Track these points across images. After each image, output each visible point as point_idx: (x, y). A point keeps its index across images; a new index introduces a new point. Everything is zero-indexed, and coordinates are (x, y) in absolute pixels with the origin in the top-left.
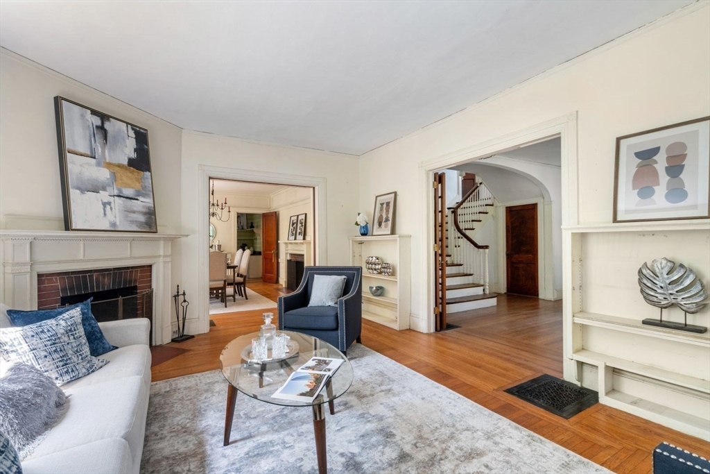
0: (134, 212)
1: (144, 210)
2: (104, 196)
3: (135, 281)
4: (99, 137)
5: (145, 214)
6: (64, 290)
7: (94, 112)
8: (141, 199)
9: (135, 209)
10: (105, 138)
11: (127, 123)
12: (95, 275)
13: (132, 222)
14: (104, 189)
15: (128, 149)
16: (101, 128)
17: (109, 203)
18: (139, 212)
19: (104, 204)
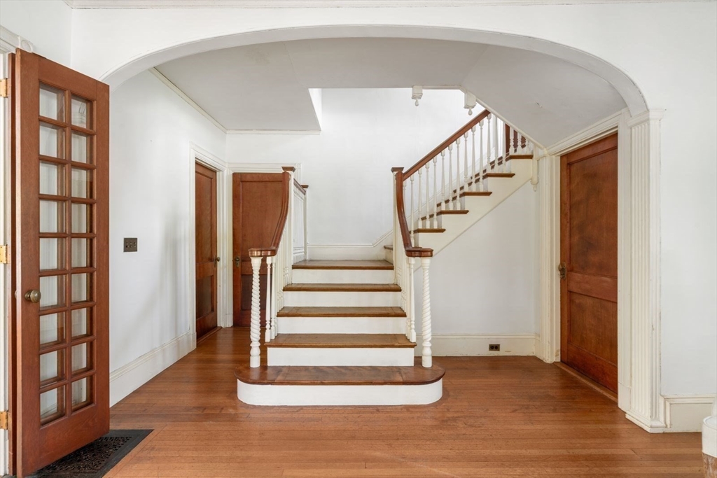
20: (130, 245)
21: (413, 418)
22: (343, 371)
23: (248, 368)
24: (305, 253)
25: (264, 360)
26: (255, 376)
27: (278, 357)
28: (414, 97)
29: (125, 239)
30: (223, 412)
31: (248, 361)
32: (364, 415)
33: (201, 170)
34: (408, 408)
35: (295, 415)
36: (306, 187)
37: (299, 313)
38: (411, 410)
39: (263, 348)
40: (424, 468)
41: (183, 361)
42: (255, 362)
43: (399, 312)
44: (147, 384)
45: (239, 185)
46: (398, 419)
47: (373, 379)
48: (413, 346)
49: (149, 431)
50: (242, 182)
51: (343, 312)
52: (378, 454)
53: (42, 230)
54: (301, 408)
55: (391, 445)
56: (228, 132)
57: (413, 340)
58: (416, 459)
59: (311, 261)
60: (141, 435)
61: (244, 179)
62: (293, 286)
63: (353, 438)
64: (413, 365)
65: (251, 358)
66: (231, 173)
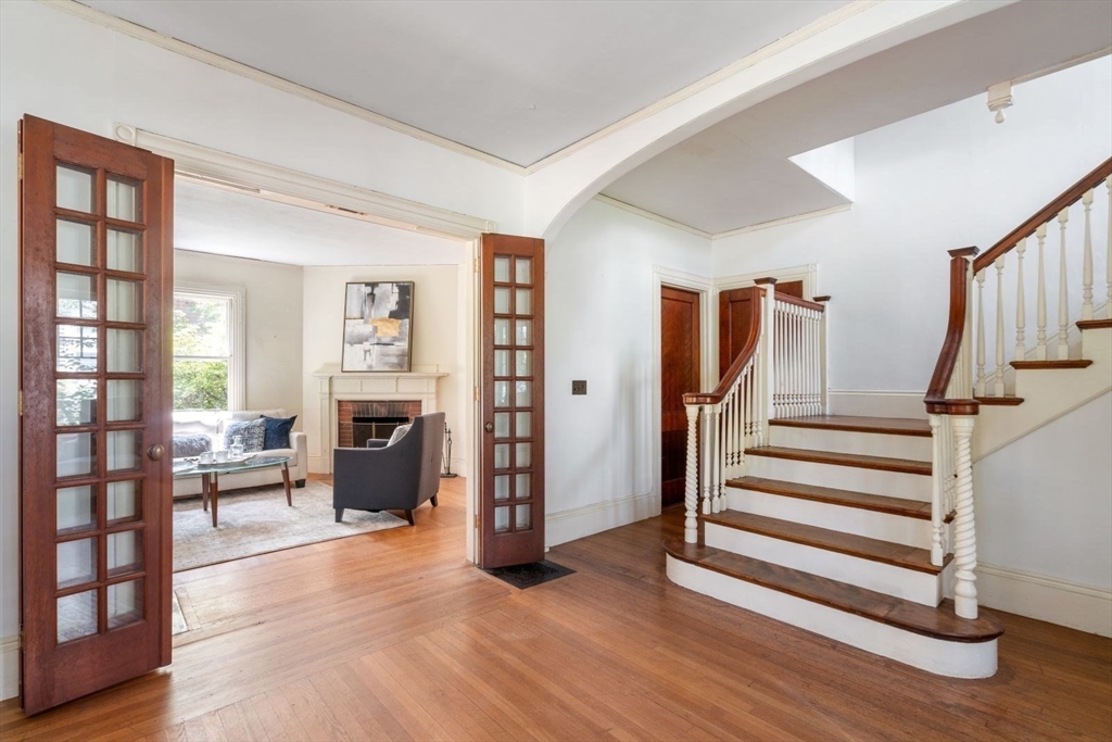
0: (388, 355)
1: (398, 353)
2: (366, 345)
3: (407, 413)
4: (368, 303)
5: (398, 356)
6: (354, 413)
7: (367, 284)
8: (397, 343)
9: (391, 353)
10: (373, 301)
11: (392, 283)
12: (375, 405)
13: (386, 364)
14: (367, 340)
15: (392, 303)
16: (372, 295)
17: (369, 351)
18: (393, 355)
19: (365, 352)
20: (579, 388)
21: (886, 677)
22: (798, 577)
23: (682, 541)
24: (824, 404)
25: (701, 537)
26: (690, 553)
27: (717, 536)
28: (992, 108)
29: (574, 382)
30: (643, 579)
31: (683, 535)
32: (804, 642)
33: (673, 295)
34: (890, 664)
35: (713, 609)
36: (826, 298)
37: (761, 486)
38: (893, 667)
39: (701, 519)
40: (832, 726)
41: (640, 524)
42: (691, 537)
43: (924, 510)
44: (595, 535)
45: (727, 307)
46: (857, 667)
47: (835, 599)
48: (935, 571)
49: (573, 572)
50: (732, 302)
51: (822, 494)
52: (780, 683)
53: (496, 375)
54: (728, 605)
55: (808, 685)
56: (713, 237)
57: (937, 560)
58: (827, 712)
59: (833, 416)
60: (566, 571)
61: (733, 298)
62: (771, 450)
63: (764, 656)
64: (935, 606)
65: (686, 530)
66: (718, 291)
